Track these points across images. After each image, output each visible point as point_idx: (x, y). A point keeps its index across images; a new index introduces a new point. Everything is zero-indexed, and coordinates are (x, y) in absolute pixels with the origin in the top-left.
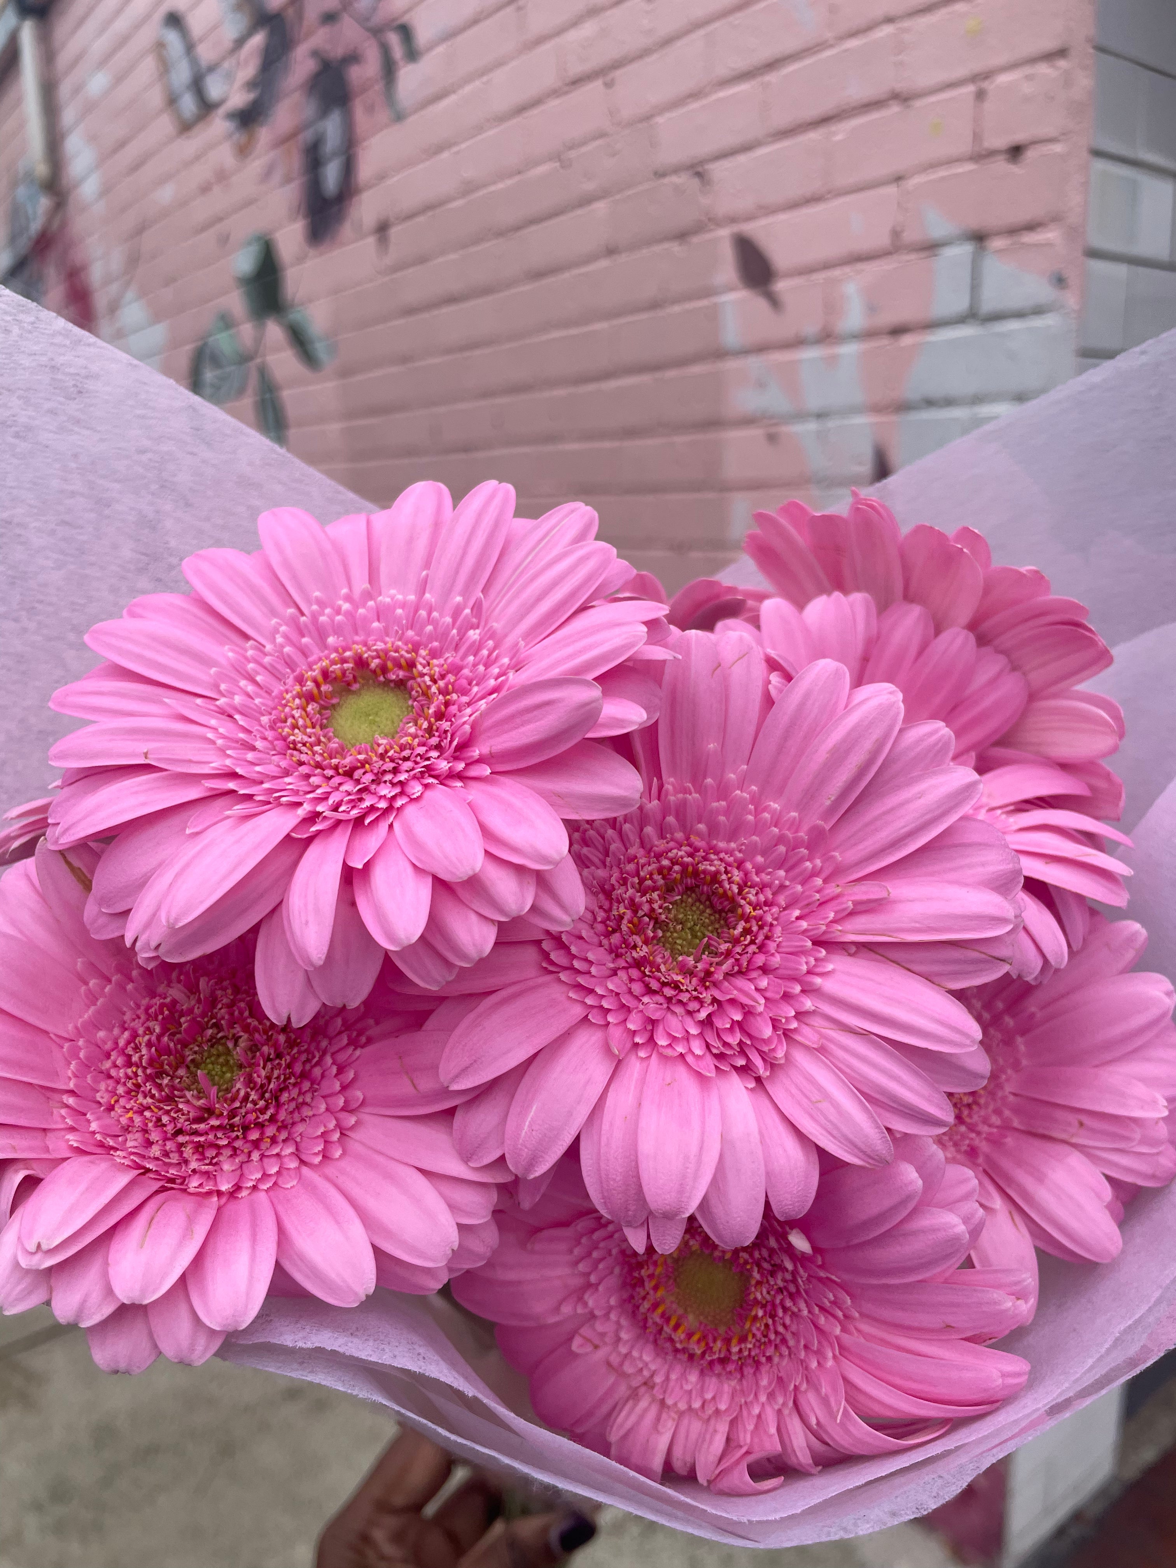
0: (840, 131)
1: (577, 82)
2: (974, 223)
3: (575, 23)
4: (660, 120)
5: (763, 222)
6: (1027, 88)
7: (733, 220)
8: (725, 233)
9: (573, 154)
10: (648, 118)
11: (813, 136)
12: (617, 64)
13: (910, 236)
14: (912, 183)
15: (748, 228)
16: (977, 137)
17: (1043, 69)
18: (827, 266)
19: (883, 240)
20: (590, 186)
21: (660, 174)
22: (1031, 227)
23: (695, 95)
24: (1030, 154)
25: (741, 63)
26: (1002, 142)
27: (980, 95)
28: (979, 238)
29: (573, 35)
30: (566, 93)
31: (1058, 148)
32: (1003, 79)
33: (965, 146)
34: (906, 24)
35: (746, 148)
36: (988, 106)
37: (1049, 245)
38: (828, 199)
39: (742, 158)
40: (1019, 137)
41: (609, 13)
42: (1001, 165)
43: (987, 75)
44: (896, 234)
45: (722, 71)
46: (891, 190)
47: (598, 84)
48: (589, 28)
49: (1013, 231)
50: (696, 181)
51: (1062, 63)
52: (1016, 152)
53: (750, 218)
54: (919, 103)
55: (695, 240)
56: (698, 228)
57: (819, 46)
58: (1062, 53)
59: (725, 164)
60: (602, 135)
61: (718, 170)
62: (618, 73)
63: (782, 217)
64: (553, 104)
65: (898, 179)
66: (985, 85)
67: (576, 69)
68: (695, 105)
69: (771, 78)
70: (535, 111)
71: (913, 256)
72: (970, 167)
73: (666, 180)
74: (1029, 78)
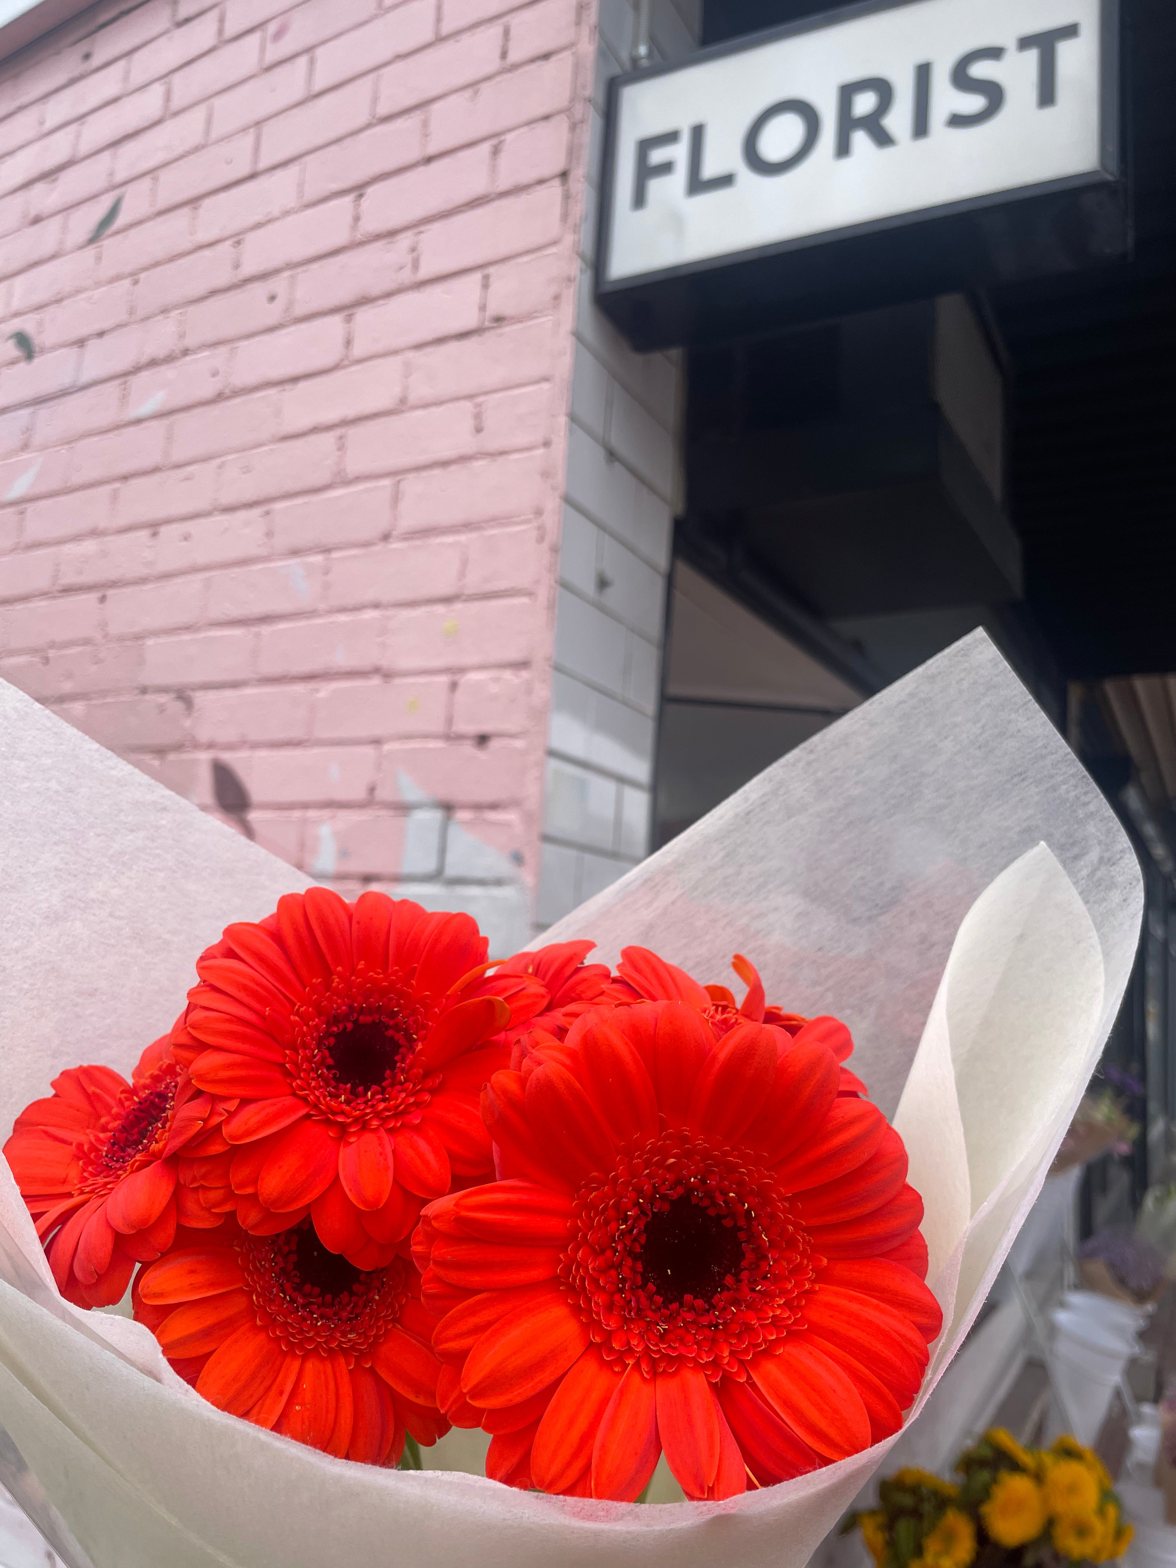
0: (325, 690)
1: (68, 590)
2: (444, 793)
3: (77, 538)
4: (150, 642)
5: (244, 754)
6: (494, 689)
7: (211, 746)
8: (205, 757)
9: (52, 653)
10: (139, 637)
11: (299, 688)
12: (114, 584)
13: (381, 794)
14: (387, 747)
15: (226, 757)
16: (450, 721)
17: (508, 675)
18: (305, 806)
19: (360, 794)
20: (68, 687)
21: (144, 690)
22: (494, 806)
23: (188, 628)
24: (494, 744)
25: (236, 612)
26: (473, 729)
27: (454, 686)
28: (448, 808)
29: (70, 549)
30: (55, 598)
31: (519, 744)
32: (474, 676)
33: (438, 727)
34: (391, 612)
35: (235, 685)
36: (459, 695)
37: (507, 825)
38: (306, 746)
39: (228, 693)
40: (486, 727)
41: (109, 538)
42: (468, 749)
43: (462, 670)
44: (372, 790)
45: (216, 612)
46: (369, 751)
47: (93, 596)
48: (90, 546)
49: (479, 807)
50: (180, 706)
51: (525, 674)
52: (482, 740)
53: (230, 747)
54: (397, 681)
55: (172, 757)
56: (179, 747)
57: (312, 614)
58: (523, 665)
59: (211, 695)
60: (86, 642)
61: (201, 698)
62: (110, 592)
63: (263, 753)
64: (42, 604)
65: (377, 742)
66: (456, 677)
67: (69, 578)
68: (186, 637)
69: (266, 630)
70: (19, 607)
71: (383, 813)
72: (439, 744)
73: (147, 697)
74: (497, 680)
